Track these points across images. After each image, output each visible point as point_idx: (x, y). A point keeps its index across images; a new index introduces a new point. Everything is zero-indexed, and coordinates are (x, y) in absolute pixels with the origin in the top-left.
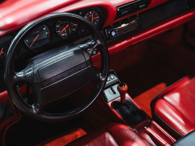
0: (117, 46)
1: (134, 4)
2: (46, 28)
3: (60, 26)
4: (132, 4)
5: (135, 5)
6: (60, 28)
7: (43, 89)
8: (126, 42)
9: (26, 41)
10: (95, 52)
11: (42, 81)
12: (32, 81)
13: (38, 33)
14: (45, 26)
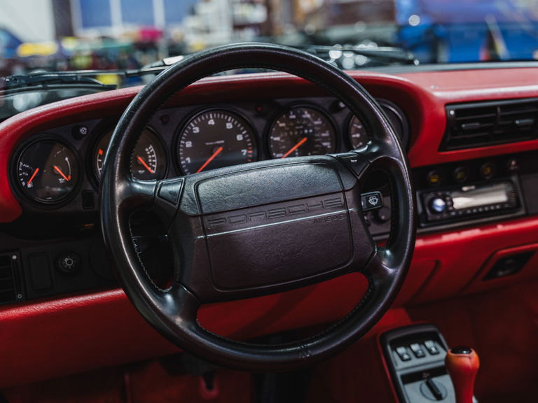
0: (447, 238)
1: (499, 109)
2: (244, 136)
3: (283, 141)
4: (493, 109)
5: (503, 114)
6: (283, 144)
7: (206, 238)
8: (476, 232)
9: (184, 160)
10: (375, 201)
11: (205, 212)
12: (177, 205)
13: (220, 145)
14: (243, 131)
